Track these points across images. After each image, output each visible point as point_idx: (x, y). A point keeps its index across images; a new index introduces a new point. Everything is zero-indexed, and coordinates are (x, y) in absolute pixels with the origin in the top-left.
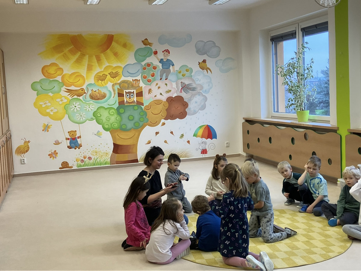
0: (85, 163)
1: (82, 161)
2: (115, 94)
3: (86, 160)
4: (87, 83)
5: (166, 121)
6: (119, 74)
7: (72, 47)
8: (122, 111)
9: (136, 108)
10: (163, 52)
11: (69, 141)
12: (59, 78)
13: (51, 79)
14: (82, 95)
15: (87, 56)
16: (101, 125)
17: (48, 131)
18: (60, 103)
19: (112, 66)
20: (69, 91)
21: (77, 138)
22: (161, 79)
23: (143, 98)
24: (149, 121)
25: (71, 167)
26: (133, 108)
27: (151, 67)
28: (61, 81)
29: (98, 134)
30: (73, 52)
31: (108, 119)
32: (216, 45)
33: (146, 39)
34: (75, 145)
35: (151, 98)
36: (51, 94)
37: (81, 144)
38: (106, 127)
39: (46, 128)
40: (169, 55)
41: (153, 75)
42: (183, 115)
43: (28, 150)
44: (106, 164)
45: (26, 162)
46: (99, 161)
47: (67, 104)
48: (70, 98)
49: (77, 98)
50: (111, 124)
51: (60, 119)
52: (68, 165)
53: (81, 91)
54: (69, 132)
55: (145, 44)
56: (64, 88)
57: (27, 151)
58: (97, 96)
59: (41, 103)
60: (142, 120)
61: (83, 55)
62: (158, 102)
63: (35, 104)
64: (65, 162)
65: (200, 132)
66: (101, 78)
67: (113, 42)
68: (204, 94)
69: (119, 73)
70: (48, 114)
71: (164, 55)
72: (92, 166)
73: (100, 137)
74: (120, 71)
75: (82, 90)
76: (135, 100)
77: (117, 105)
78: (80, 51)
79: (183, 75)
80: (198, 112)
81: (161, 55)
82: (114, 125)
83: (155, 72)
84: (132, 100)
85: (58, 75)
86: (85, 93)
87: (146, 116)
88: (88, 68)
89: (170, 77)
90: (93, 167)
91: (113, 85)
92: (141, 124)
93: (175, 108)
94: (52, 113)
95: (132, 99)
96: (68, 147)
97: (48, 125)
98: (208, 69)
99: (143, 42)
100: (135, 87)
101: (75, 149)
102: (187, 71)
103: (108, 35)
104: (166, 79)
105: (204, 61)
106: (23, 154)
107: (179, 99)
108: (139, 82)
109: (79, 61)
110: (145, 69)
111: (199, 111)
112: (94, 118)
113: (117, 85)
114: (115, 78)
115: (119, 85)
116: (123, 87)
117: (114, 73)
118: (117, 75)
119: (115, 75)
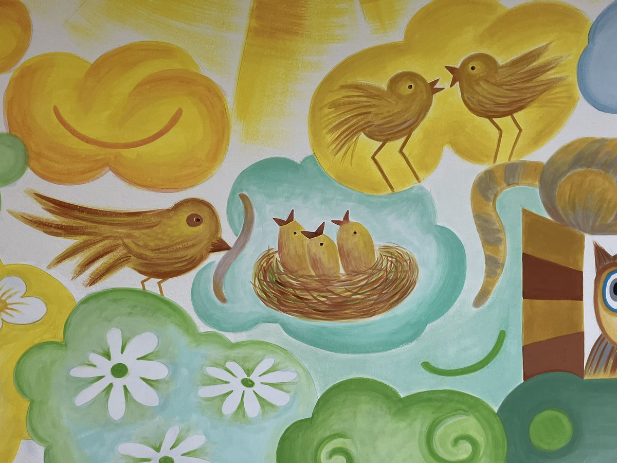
4: (240, 153)
6: (551, 84)
14: (192, 264)
20: (70, 219)
48: (78, 290)
53: (180, 227)
56: (23, 195)
66: (379, 112)
75: (194, 221)
86: (220, 246)
91: (484, 186)
113: (521, 186)
114: (510, 113)
115: (537, 183)
116: (574, 208)
117: (503, 67)
118: (528, 93)
119: (515, 84)
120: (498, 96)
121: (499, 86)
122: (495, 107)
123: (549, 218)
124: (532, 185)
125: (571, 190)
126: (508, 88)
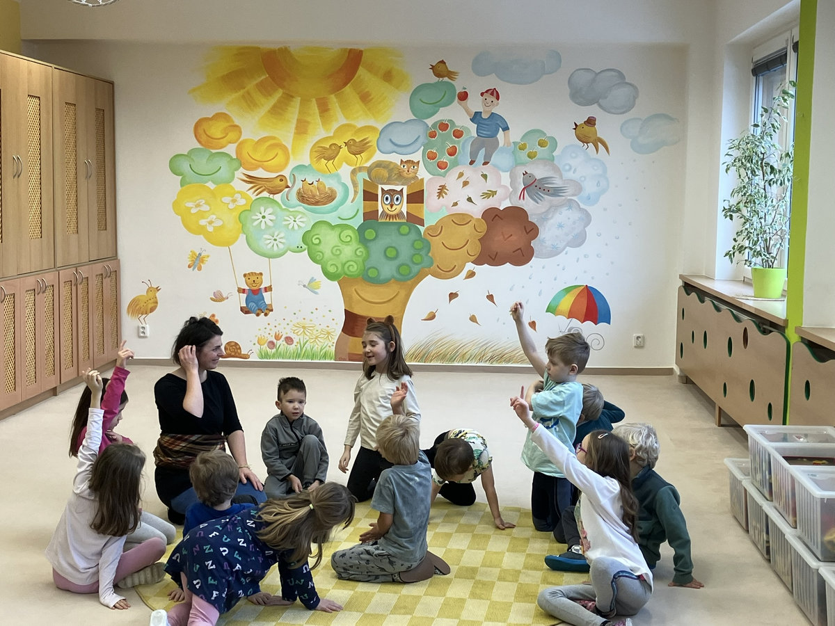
0: (277, 350)
1: (272, 344)
2: (356, 192)
3: (281, 342)
4: (293, 164)
5: (477, 268)
6: (370, 146)
7: (263, 77)
8: (370, 234)
9: (405, 229)
10: (482, 94)
11: (244, 296)
12: (231, 150)
13: (214, 151)
14: (281, 191)
15: (297, 100)
16: (320, 266)
17: (200, 269)
18: (231, 206)
19: (354, 127)
20: (251, 180)
21: (263, 290)
22: (472, 163)
23: (423, 206)
24: (435, 265)
25: (246, 357)
26: (398, 230)
27: (450, 131)
28: (234, 157)
29: (311, 286)
30: (265, 89)
31: (336, 253)
32: (627, 81)
33: (442, 62)
34: (257, 305)
35: (444, 208)
36: (210, 185)
37: (271, 305)
38: (332, 270)
39: (197, 261)
40: (498, 104)
41: (452, 152)
42: (522, 256)
43: (155, 307)
44: (325, 356)
45: (148, 333)
46: (308, 348)
47: (245, 211)
48: (254, 197)
49: (269, 198)
50: (344, 265)
51: (227, 243)
52: (239, 351)
53: (278, 182)
54: (245, 275)
55: (438, 75)
56: (240, 173)
57: (152, 310)
58: (314, 196)
59: (190, 205)
60: (417, 259)
61: (289, 97)
62: (461, 220)
63: (176, 205)
64: (233, 344)
65: (567, 303)
66: (327, 153)
67: (360, 68)
68: (582, 206)
69: (370, 144)
70: (200, 231)
71: (483, 102)
72: (293, 359)
73: (316, 293)
74: (373, 138)
75: (281, 180)
76: (404, 211)
77: (360, 220)
78: (283, 87)
79: (531, 156)
80: (564, 252)
81: (476, 103)
82: (348, 268)
83: (459, 142)
84: (396, 209)
85: (230, 143)
86: (288, 187)
87: (428, 253)
88: (297, 128)
89: (495, 159)
90: (294, 361)
91: (354, 172)
92: (415, 269)
93: (504, 237)
94: (210, 229)
95: (397, 207)
96: (242, 309)
97: (200, 254)
98: (598, 142)
99: (433, 68)
100: (406, 179)
101: (258, 315)
102: (541, 144)
103: (351, 50)
104: (485, 163)
105: (591, 122)
106: (144, 316)
107: (516, 215)
108: (416, 167)
109: (278, 111)
110: (433, 135)
111: (568, 248)
112: (305, 246)
115: (367, 172)
116: (376, 178)
124: (365, 172)
125: (375, 173)
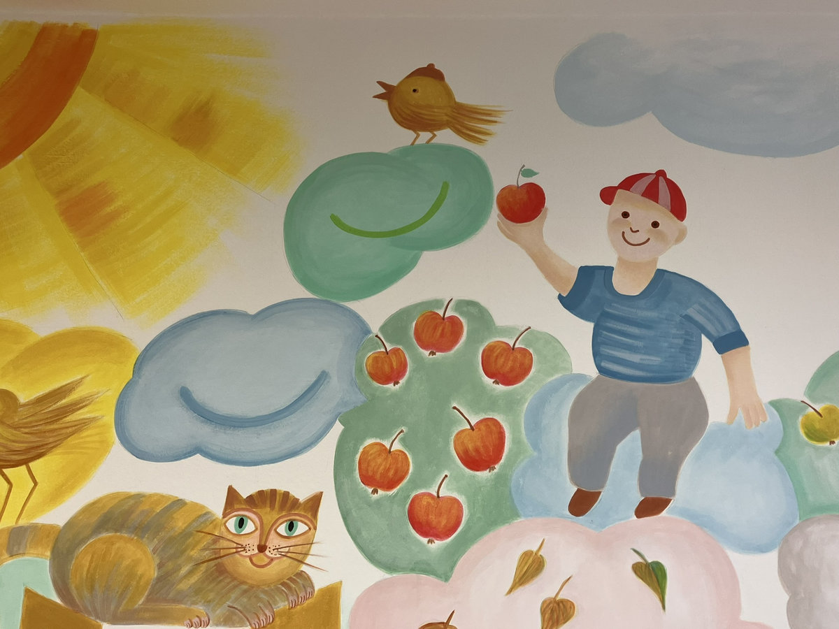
10: (607, 195)
22: (582, 503)
33: (430, 72)
41: (483, 451)
55: (411, 120)
67: (79, 92)
71: (613, 224)
74: (100, 386)
81: (580, 233)
99: (389, 93)
100: (250, 590)
103: (45, 32)
104: (650, 507)
108: (301, 528)
113: (26, 557)
114: (25, 462)
115: (48, 553)
116: (92, 588)
117: (24, 405)
118: (50, 437)
119: (37, 426)
120: (14, 441)
121: (15, 428)
122: (7, 455)
123: (58, 601)
124: (42, 555)
125: (91, 562)
126: (26, 430)
